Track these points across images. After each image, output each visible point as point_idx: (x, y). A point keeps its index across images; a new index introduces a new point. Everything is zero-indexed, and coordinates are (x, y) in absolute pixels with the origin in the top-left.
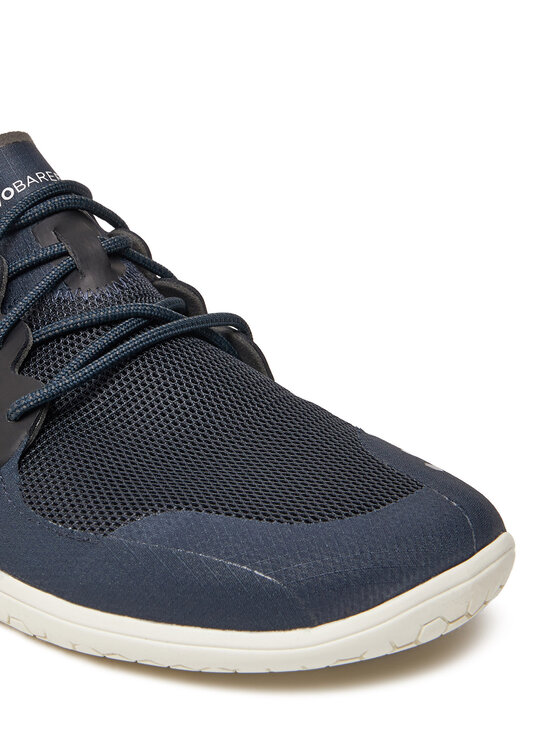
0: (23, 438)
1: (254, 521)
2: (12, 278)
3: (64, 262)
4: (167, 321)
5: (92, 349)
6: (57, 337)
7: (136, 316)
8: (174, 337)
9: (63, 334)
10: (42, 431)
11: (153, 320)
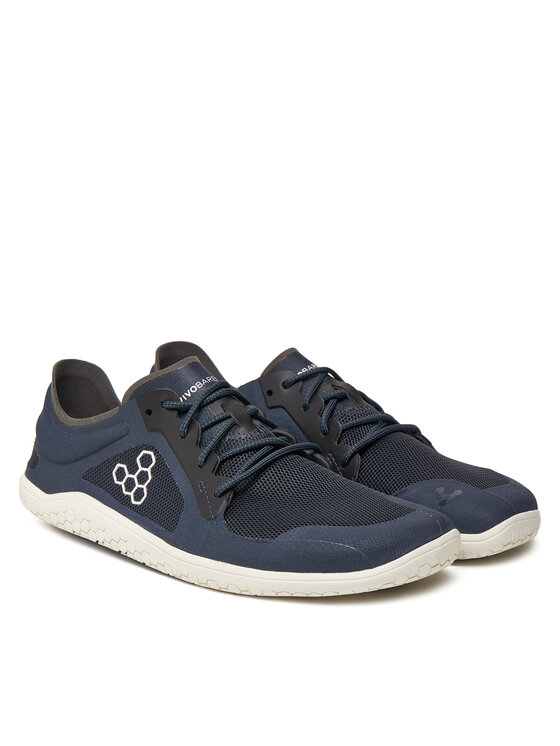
0: (224, 504)
1: (341, 527)
2: (203, 431)
3: (229, 421)
4: (283, 447)
5: (251, 461)
6: (231, 457)
7: (269, 444)
8: (289, 454)
9: (234, 456)
10: (233, 499)
11: (277, 446)
